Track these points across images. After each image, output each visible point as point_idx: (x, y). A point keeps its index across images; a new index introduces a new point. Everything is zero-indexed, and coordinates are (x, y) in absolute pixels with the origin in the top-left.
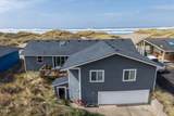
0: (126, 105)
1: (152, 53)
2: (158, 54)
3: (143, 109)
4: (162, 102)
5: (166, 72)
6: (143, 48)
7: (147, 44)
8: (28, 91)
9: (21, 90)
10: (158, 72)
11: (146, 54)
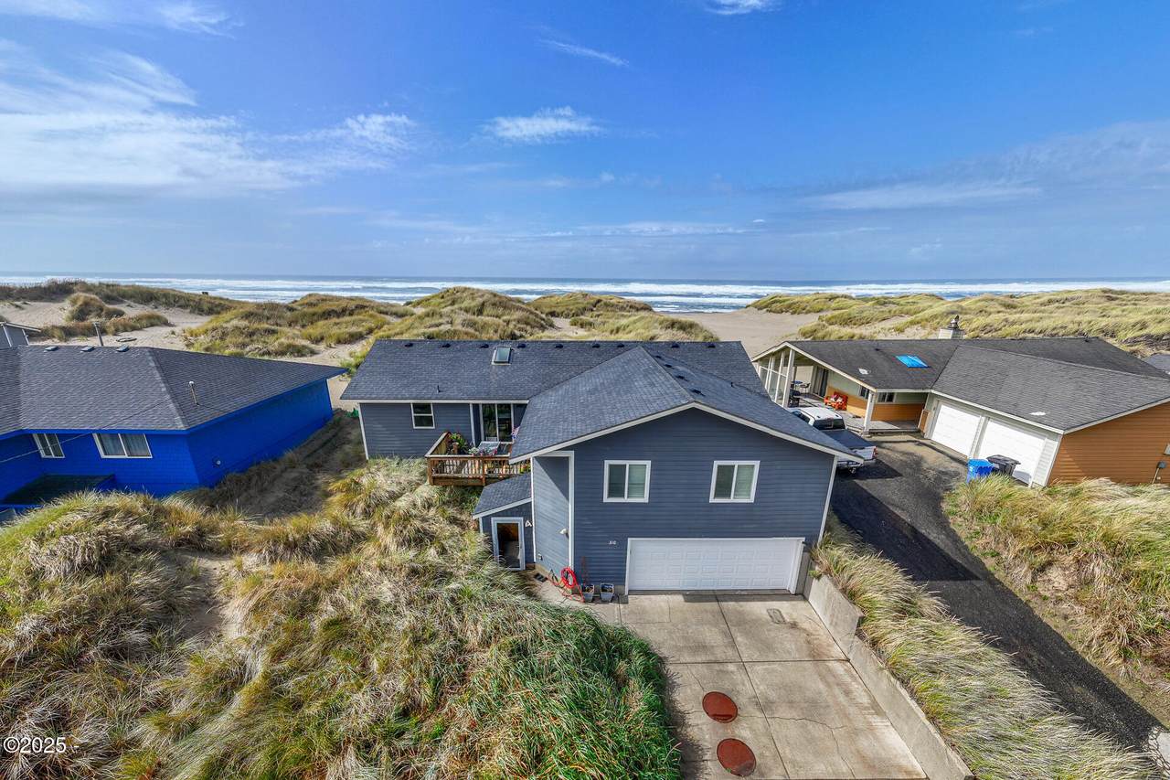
0: (717, 596)
1: (819, 393)
2: (844, 401)
3: (778, 619)
4: (851, 595)
5: (879, 470)
6: (786, 372)
7: (800, 360)
8: (387, 538)
9: (359, 538)
10: (843, 472)
11: (795, 398)
